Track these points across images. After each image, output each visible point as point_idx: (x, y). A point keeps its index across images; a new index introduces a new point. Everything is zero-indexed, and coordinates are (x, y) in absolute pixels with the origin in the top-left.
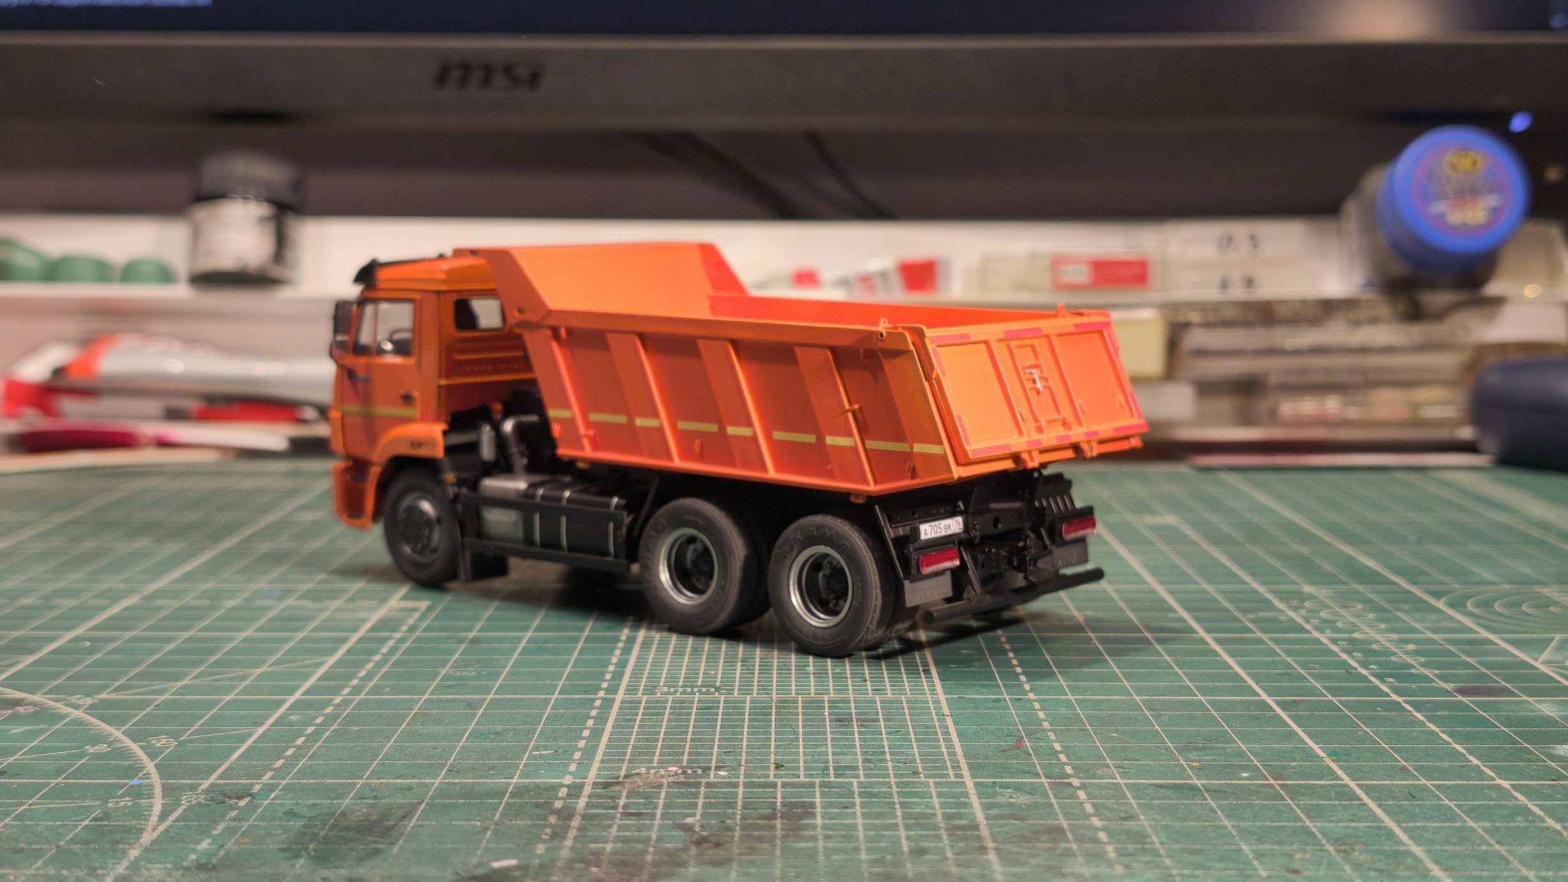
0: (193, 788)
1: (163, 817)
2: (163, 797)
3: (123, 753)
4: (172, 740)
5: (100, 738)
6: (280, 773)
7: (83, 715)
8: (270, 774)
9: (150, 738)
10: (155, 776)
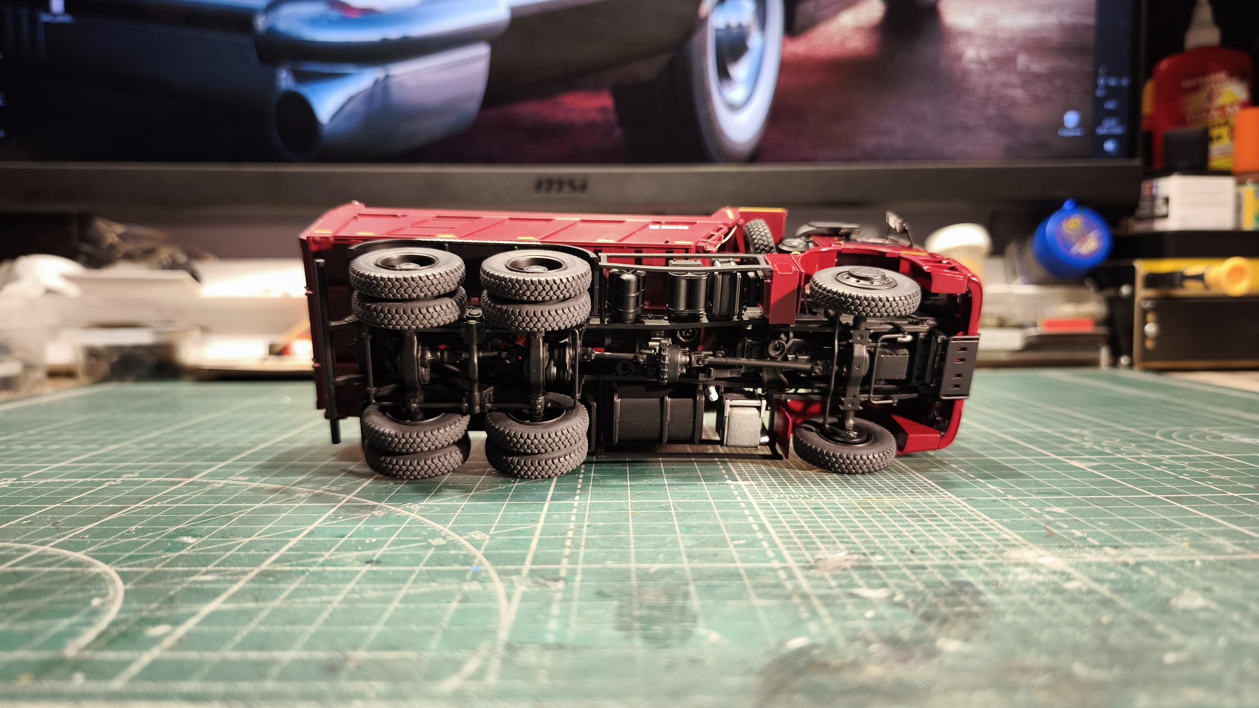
0: (518, 572)
1: (509, 597)
2: (502, 581)
3: (456, 545)
4: (484, 534)
5: (435, 534)
6: (573, 558)
7: (417, 517)
8: (565, 561)
9: (469, 533)
10: (486, 563)
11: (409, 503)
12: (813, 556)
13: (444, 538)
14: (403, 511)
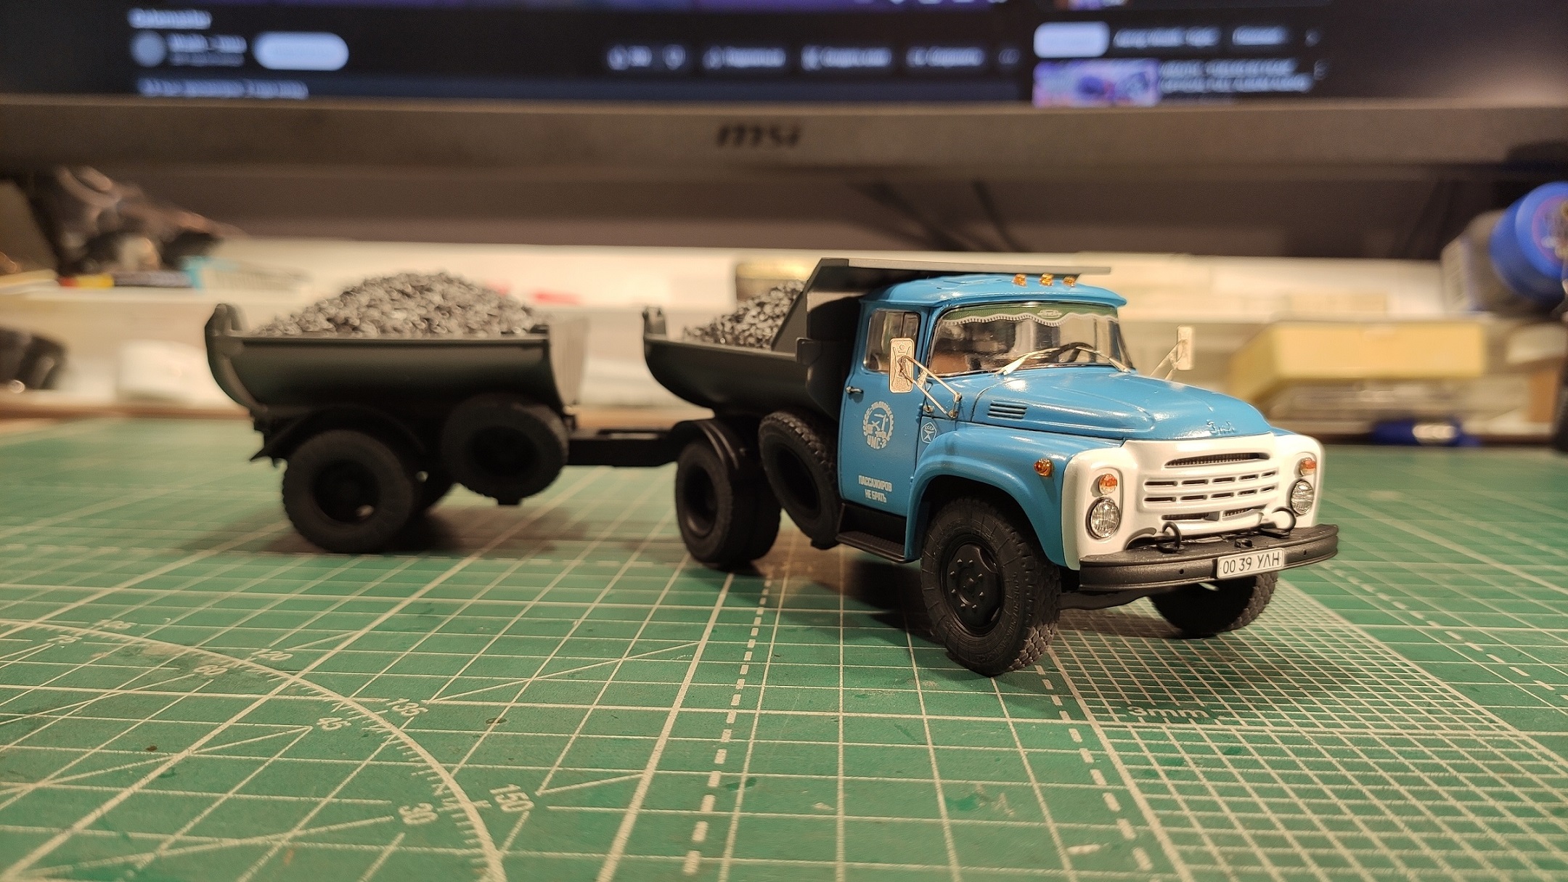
5: (420, 789)
7: (404, 738)
11: (402, 701)
13: (436, 802)
14: (382, 722)
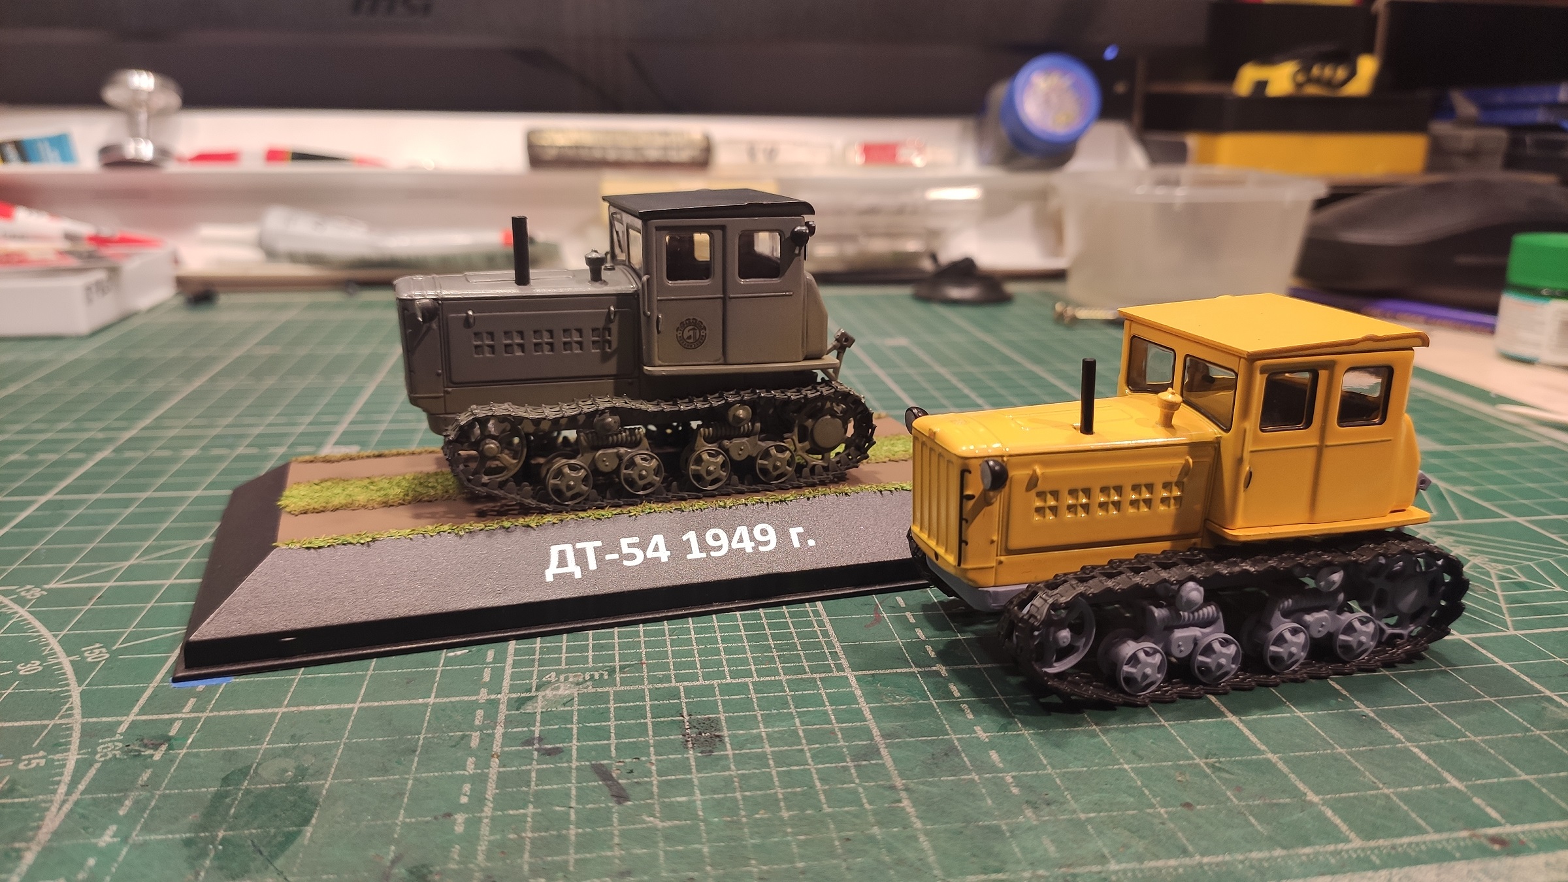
0: (112, 730)
1: (72, 786)
3: (53, 675)
4: (104, 650)
6: (202, 701)
7: (27, 615)
8: (192, 701)
9: (84, 649)
10: (77, 711)
11: (28, 587)
12: (540, 676)
13: (43, 659)
14: (12, 604)
